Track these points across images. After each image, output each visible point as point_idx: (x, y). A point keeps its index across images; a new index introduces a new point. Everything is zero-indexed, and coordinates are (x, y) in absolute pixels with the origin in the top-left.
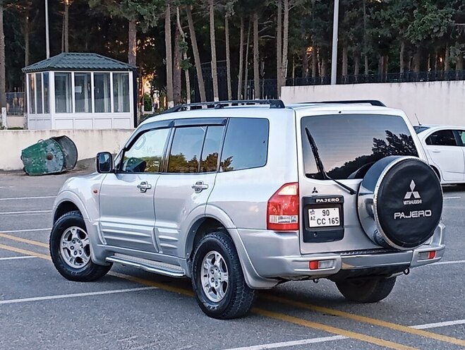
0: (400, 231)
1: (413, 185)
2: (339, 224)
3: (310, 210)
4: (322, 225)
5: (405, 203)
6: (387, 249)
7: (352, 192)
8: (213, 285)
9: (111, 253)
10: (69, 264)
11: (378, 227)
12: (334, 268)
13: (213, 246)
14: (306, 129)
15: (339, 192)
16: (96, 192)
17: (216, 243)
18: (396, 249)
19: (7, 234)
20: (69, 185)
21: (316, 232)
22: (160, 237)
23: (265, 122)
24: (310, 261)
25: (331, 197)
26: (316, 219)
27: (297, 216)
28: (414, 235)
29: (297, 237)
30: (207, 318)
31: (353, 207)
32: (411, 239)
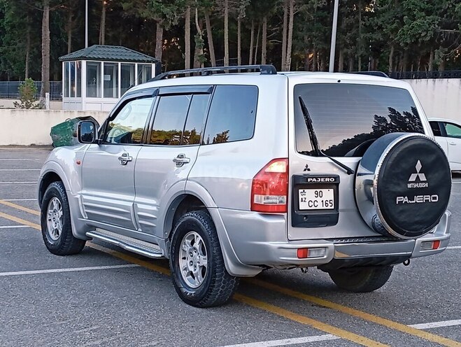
0: (402, 218)
1: (419, 166)
2: (333, 207)
3: (300, 191)
4: (313, 208)
5: (409, 186)
6: (386, 237)
7: (349, 172)
8: (191, 269)
9: (91, 228)
10: (51, 235)
11: (377, 212)
12: (325, 257)
13: (192, 226)
14: (300, 98)
15: (335, 171)
16: (79, 163)
17: (196, 222)
18: (397, 238)
19: (11, 202)
21: (306, 216)
22: (139, 213)
23: (255, 89)
24: (299, 249)
25: (325, 176)
26: (307, 201)
27: (285, 197)
28: (417, 223)
29: (284, 221)
30: (184, 304)
31: (351, 189)
32: (415, 227)
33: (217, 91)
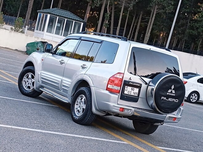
0: (162, 105)
1: (173, 87)
2: (137, 96)
3: (126, 86)
4: (129, 94)
5: (168, 94)
6: (156, 112)
7: (146, 84)
8: (79, 109)
9: (42, 87)
10: (25, 88)
11: (153, 101)
12: (130, 113)
13: (83, 93)
14: (133, 52)
15: (140, 82)
16: (42, 60)
17: (84, 91)
18: (160, 113)
19: (6, 72)
20: (33, 55)
21: (126, 96)
22: (63, 84)
23: (117, 46)
24: (121, 108)
25: (136, 83)
26: (128, 91)
27: (120, 87)
28: (168, 108)
29: (117, 96)
30: (73, 122)
31: (145, 90)
32: (167, 109)
33: (103, 43)
